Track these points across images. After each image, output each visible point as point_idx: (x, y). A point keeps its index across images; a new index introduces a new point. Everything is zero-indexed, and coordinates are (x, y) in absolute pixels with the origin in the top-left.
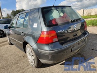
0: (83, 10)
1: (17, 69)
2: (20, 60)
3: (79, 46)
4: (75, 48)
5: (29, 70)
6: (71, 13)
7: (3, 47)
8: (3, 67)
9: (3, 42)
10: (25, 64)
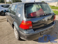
0: (57, 2)
4: (44, 33)
6: (46, 6)
9: (4, 19)
10: (13, 36)
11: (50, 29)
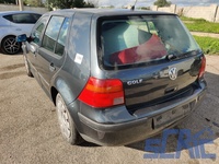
1: (33, 139)
2: (45, 119)
3: (174, 116)
4: (163, 120)
5: (58, 145)
7: (14, 79)
8: (7, 130)
9: (15, 67)
10: (53, 131)
11: (185, 107)
